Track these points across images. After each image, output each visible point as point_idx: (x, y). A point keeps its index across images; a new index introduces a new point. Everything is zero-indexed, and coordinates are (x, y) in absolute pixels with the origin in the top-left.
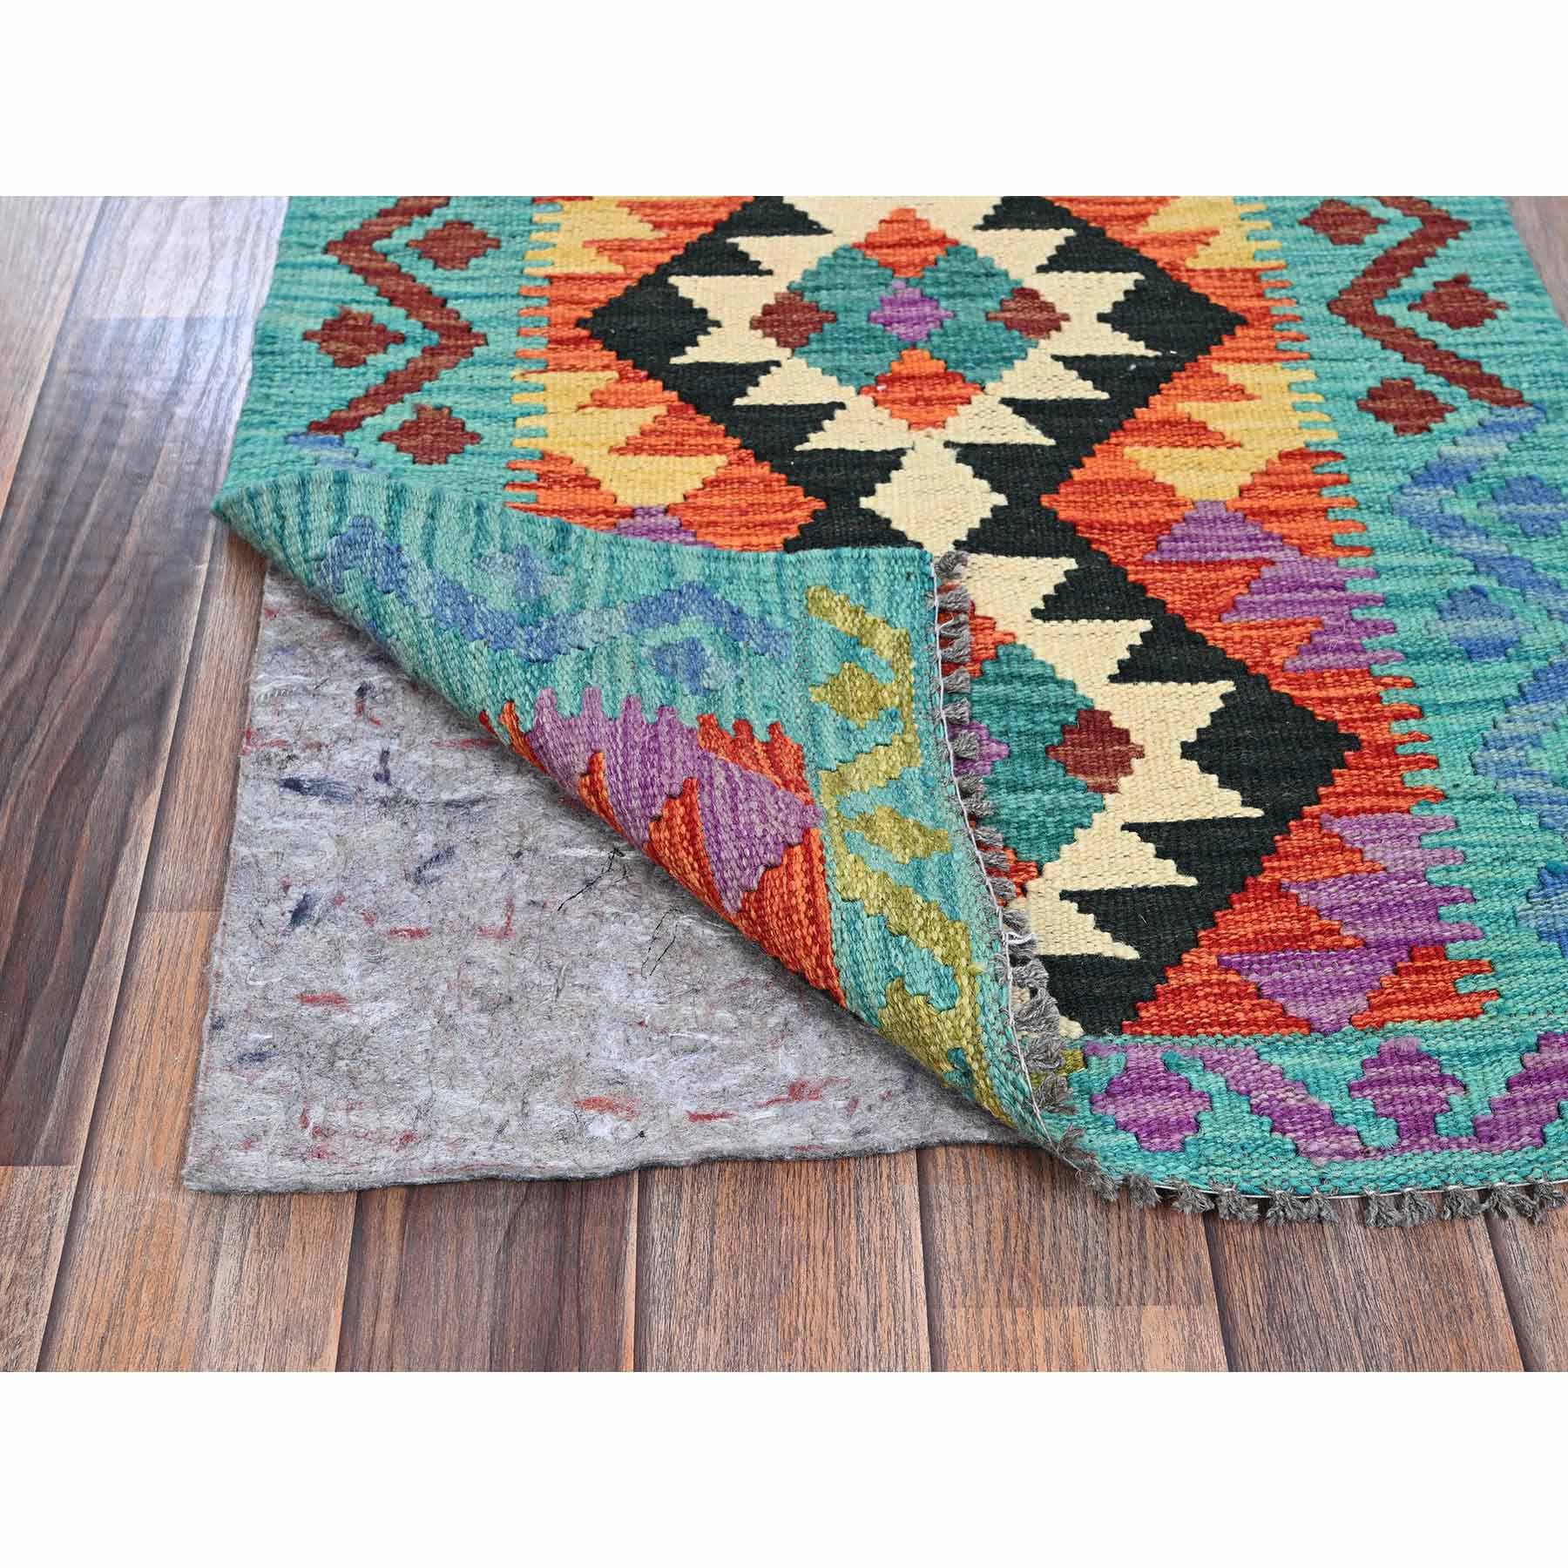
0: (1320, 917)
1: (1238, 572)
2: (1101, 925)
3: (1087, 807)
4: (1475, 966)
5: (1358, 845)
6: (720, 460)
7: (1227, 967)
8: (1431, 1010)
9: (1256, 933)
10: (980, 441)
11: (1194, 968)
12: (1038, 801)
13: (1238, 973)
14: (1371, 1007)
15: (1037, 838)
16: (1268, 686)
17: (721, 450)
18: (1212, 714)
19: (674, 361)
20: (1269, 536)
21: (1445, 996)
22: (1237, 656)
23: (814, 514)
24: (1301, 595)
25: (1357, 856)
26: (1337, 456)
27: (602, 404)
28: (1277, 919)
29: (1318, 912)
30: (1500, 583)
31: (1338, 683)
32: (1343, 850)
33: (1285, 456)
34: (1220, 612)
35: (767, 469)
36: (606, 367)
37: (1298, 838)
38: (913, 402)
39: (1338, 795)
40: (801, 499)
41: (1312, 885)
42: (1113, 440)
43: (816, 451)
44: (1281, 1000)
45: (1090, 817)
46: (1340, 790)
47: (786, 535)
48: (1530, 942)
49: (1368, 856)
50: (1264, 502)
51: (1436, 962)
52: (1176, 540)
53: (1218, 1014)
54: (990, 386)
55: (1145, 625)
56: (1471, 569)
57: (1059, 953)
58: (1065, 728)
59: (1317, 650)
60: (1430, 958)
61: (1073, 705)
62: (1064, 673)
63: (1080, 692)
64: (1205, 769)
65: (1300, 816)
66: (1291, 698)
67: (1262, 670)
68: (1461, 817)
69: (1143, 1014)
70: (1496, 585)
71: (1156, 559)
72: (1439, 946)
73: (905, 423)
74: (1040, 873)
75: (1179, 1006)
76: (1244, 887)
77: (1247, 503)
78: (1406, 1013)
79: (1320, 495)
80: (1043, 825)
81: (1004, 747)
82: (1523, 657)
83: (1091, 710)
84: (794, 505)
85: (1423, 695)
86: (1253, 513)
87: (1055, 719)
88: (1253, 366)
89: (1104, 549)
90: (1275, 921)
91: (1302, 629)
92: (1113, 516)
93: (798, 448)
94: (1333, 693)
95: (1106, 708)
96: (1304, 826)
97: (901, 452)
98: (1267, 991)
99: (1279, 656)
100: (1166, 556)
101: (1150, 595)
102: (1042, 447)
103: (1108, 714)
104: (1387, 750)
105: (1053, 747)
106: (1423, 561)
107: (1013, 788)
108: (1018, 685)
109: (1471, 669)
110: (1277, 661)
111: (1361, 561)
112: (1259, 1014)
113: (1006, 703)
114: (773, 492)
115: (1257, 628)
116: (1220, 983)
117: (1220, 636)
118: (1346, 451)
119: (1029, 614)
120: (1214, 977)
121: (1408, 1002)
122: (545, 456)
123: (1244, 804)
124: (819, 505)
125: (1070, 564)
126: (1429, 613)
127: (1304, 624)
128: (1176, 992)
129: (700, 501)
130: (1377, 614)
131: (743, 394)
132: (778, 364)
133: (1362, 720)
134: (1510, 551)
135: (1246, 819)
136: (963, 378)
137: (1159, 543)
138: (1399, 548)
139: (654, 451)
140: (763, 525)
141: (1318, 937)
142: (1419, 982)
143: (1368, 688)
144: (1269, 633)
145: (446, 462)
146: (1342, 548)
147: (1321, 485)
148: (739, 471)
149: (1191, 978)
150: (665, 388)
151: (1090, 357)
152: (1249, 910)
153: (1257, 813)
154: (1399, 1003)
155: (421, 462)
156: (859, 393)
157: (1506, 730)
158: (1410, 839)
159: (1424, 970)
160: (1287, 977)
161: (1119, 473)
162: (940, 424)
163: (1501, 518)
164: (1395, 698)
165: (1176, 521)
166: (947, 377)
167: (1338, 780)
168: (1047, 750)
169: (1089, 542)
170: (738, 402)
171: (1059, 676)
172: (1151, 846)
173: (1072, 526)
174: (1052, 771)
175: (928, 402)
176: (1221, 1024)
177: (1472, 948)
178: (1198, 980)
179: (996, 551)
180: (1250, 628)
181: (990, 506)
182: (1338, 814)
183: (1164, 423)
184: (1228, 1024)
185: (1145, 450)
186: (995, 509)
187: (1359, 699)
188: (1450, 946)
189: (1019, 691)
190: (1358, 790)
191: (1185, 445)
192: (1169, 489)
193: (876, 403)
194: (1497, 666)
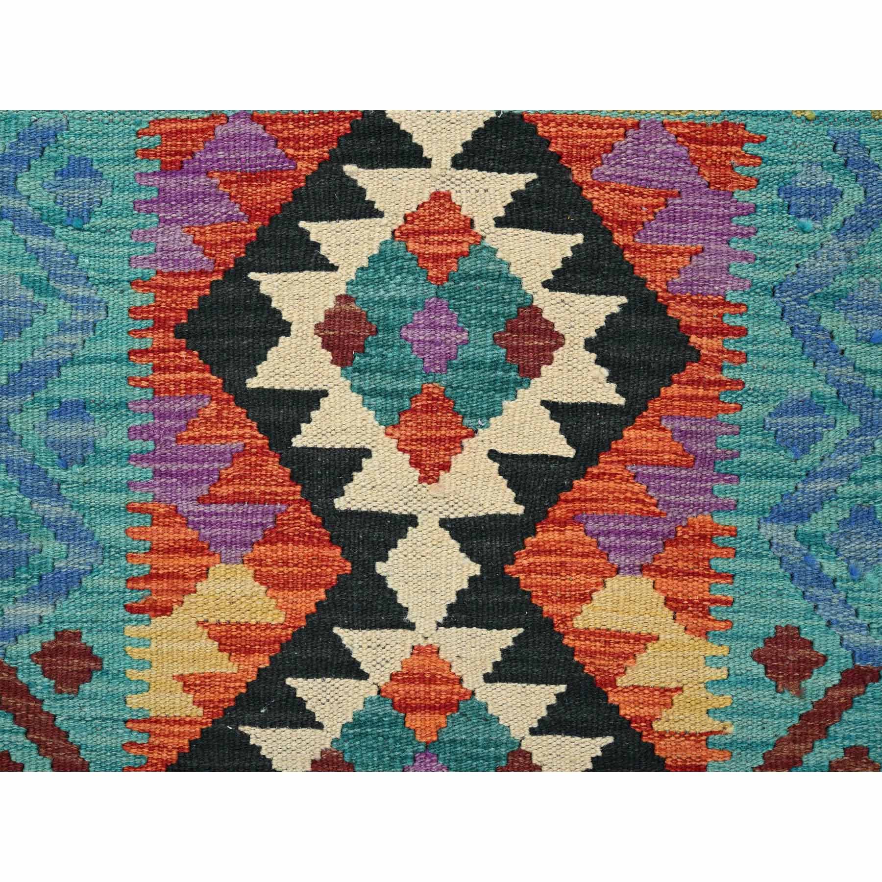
0: (230, 194)
1: (225, 490)
2: (362, 191)
3: (357, 284)
4: (146, 154)
5: (195, 246)
6: (579, 623)
7: (293, 159)
8: (179, 126)
9: (270, 185)
10: (388, 632)
11: (311, 159)
12: (387, 291)
13: (287, 155)
14: (214, 128)
15: (392, 260)
16: (224, 384)
17: (577, 633)
18: (265, 359)
19: (610, 740)
20: (196, 526)
21: (168, 135)
22: (239, 410)
23: (513, 562)
24: (185, 467)
25: (197, 238)
26: (130, 609)
27: (664, 691)
28: (256, 194)
29: (231, 197)
30: (46, 471)
31: (176, 383)
32: (205, 243)
33: (167, 611)
34: (243, 453)
35: (545, 609)
36: (662, 735)
37: (229, 256)
38: (433, 680)
39: (198, 288)
40: (522, 576)
41: (229, 219)
42: (290, 631)
43: (509, 627)
44: (266, 135)
45: (357, 277)
46: (196, 292)
47: (535, 540)
48: (109, 171)
49: (190, 237)
50: (193, 562)
51: (168, 159)
52: (262, 524)
53: (304, 127)
54: (374, 693)
55: (297, 442)
56: (63, 486)
57: (391, 170)
58: (361, 350)
59: (185, 414)
60: (171, 162)
61: (355, 371)
62: (356, 398)
63: (348, 382)
64: (277, 312)
65: (226, 273)
66: (212, 373)
67: (225, 396)
68: (126, 267)
69: (348, 126)
70: (50, 469)
71: (279, 505)
72: (165, 170)
73: (442, 655)
74: (393, 232)
75: (326, 132)
76: (271, 219)
77: (205, 560)
78: (195, 124)
79: (151, 567)
80: (387, 270)
81: (404, 334)
82: (49, 401)
83: (343, 366)
84: (528, 571)
85: (125, 370)
86: (201, 551)
87: (368, 358)
88: (171, 714)
89: (313, 517)
90: (258, 193)
91: (191, 434)
92: (303, 551)
93: (521, 630)
94: (182, 376)
95: (333, 366)
96: (225, 264)
97: (447, 623)
98: (272, 143)
99: (210, 409)
100: (271, 507)
101: (288, 470)
102: (343, 626)
103: (332, 362)
104: (159, 324)
105: (372, 334)
106: (94, 497)
107: (402, 302)
108: (389, 388)
109: (86, 394)
110: (214, 405)
111: (137, 497)
112: (280, 127)
113: (398, 373)
114: (542, 586)
115: (221, 437)
116: (298, 149)
117: (247, 430)
118: (122, 613)
119: (374, 454)
120: (301, 153)
121: (192, 132)
122: (705, 634)
123: (259, 283)
124: (510, 569)
125: (340, 504)
126: (103, 444)
127: (189, 438)
128: (325, 143)
129: (594, 580)
130: (138, 445)
131: (559, 696)
132: (533, 732)
133: (169, 351)
134: (31, 503)
135: (260, 271)
136: (393, 705)
137: (274, 522)
138: (106, 510)
139: (626, 637)
140: (550, 552)
141: (234, 179)
142: (182, 146)
143: (160, 377)
144: (214, 432)
145: (776, 627)
146: (147, 511)
147: (148, 578)
148: (565, 610)
149: (314, 152)
150: (617, 708)
151: (294, 725)
152: (271, 202)
153: (253, 276)
154: (197, 131)
155: (794, 628)
156: (473, 693)
157: (78, 338)
158: (162, 250)
159: (177, 153)
160: (258, 153)
161: (290, 595)
162: (417, 650)
163: (28, 537)
164: (143, 368)
165: (259, 543)
166: (405, 707)
167: (196, 299)
168: (377, 332)
169: (323, 525)
170: (562, 688)
171: (360, 397)
172: (322, 253)
173: (333, 541)
174: (376, 314)
175: (422, 679)
176: (304, 119)
177: (144, 167)
178: (311, 152)
179: (389, 516)
180: (226, 437)
181: (389, 562)
182: (202, 273)
183: (249, 652)
184: (299, 120)
185: (269, 619)
186: (385, 559)
187: (166, 369)
188: (157, 169)
189: (388, 383)
190: (185, 292)
191: (238, 625)
192: (257, 577)
193: (461, 681)
194: (70, 394)
